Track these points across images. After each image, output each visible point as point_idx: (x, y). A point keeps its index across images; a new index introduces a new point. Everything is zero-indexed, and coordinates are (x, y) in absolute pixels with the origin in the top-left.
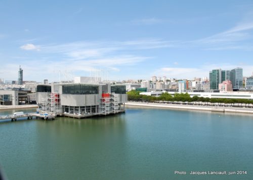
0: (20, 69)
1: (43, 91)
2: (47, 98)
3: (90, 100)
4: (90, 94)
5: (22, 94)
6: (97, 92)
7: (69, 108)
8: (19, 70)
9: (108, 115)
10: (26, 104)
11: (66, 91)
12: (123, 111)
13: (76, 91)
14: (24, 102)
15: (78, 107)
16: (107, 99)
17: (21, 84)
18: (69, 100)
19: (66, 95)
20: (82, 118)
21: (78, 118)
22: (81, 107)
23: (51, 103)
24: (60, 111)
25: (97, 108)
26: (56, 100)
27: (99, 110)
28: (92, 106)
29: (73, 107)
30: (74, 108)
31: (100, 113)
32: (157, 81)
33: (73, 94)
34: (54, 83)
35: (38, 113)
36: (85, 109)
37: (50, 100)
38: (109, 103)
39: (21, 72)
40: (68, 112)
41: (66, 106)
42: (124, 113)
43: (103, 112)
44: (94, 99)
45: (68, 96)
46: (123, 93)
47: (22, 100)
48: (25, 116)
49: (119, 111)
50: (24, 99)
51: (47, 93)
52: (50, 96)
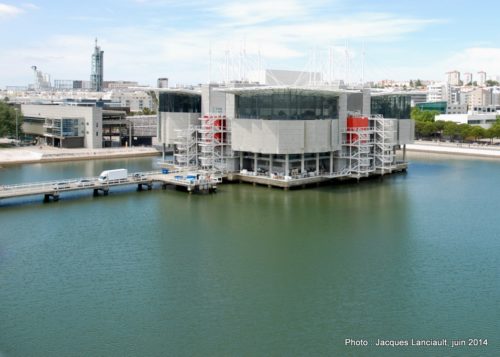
0: (97, 49)
1: (177, 110)
2: (191, 129)
3: (316, 136)
4: (318, 118)
5: (110, 117)
6: (334, 114)
7: (255, 158)
8: (93, 52)
9: (363, 179)
10: (122, 144)
11: (248, 111)
12: (402, 166)
13: (276, 111)
14: (117, 139)
15: (282, 157)
16: (363, 133)
17: (98, 90)
18: (255, 136)
19: (247, 120)
20: (293, 188)
21: (282, 188)
22: (292, 157)
23: (203, 144)
24: (227, 168)
25: (334, 159)
26: (218, 135)
27: (340, 164)
28: (321, 154)
29: (267, 156)
30: (270, 159)
31: (343, 172)
32: (461, 83)
33: (269, 118)
34: (211, 86)
35: (166, 172)
36: (303, 161)
37: (200, 135)
38: (368, 145)
39: (99, 57)
40: (250, 169)
41: (245, 153)
42: (403, 172)
43: (351, 169)
44: (327, 132)
45: (254, 123)
46: (402, 117)
47: (110, 135)
48: (131, 180)
49: (394, 167)
50: (117, 131)
51: (189, 115)
52: (200, 123)
